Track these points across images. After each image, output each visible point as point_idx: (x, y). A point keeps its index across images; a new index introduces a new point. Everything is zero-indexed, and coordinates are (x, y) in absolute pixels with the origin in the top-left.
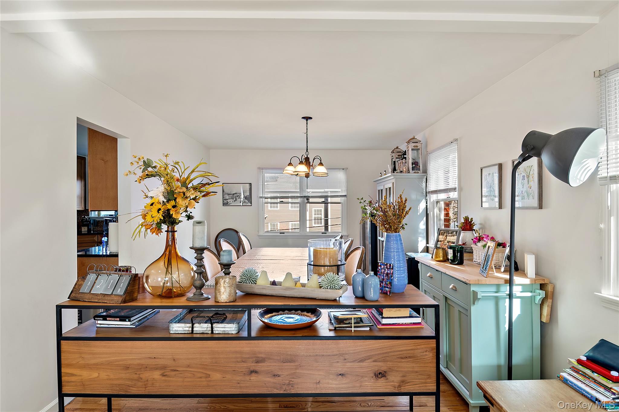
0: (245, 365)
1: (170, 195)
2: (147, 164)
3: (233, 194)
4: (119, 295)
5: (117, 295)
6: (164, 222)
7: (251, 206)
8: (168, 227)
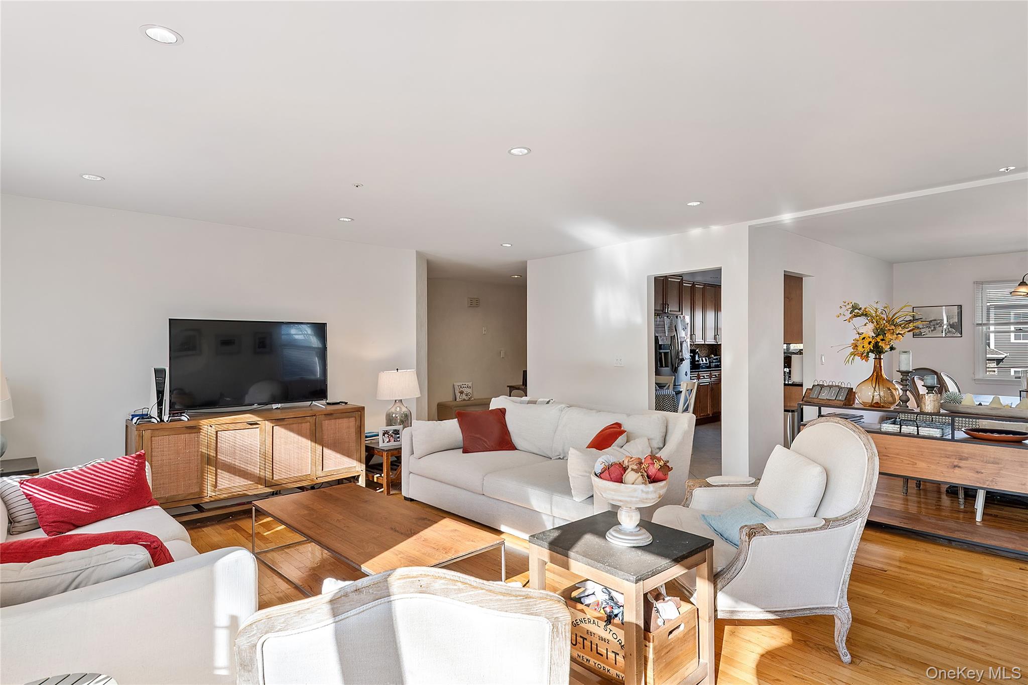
0: (949, 460)
1: (880, 332)
2: (855, 307)
3: (931, 321)
4: (840, 400)
5: (839, 400)
6: (872, 351)
7: (961, 337)
8: (876, 355)
